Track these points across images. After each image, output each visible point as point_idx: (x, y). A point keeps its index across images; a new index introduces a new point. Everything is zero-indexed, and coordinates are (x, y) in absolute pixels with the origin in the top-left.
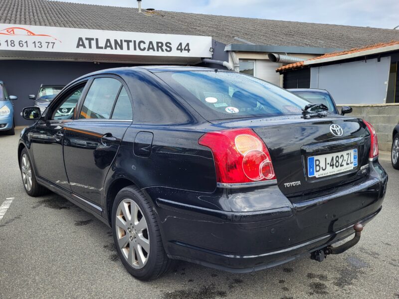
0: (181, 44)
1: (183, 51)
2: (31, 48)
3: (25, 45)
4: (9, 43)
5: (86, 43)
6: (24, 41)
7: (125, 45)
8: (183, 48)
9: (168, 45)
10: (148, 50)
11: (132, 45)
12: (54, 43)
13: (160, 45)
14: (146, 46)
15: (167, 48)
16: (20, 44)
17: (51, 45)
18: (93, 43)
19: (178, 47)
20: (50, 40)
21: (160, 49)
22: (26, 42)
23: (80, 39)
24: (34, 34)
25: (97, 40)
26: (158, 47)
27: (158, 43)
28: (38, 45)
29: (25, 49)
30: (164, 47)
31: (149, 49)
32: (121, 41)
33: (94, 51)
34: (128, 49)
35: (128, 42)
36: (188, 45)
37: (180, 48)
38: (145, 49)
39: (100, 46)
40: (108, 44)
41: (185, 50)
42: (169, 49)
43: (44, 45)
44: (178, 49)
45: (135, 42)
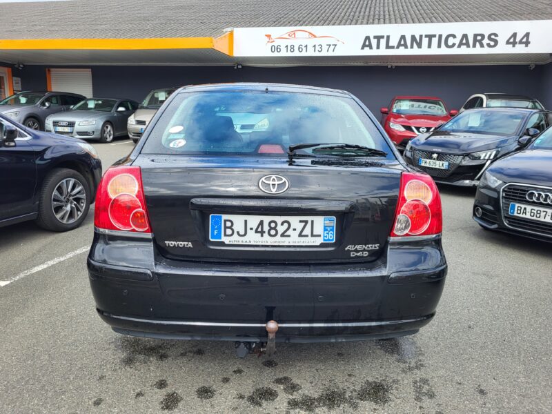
0: (514, 35)
1: (516, 45)
2: (311, 53)
3: (304, 49)
4: (289, 48)
5: (374, 42)
6: (304, 45)
7: (425, 41)
8: (518, 40)
9: (493, 37)
10: (459, 46)
11: (435, 41)
12: (336, 45)
13: (479, 39)
14: (457, 41)
15: (489, 42)
16: (299, 48)
17: (332, 47)
18: (383, 42)
19: (510, 38)
20: (332, 42)
21: (478, 43)
22: (306, 46)
23: (368, 38)
24: (315, 36)
25: (388, 37)
26: (475, 41)
27: (475, 36)
28: (318, 48)
29: (304, 54)
30: (486, 41)
31: (461, 44)
32: (421, 36)
33: (383, 51)
34: (429, 46)
35: (430, 37)
36: (527, 35)
37: (512, 40)
38: (454, 45)
39: (391, 44)
40: (402, 42)
41: (521, 42)
42: (492, 43)
43: (325, 48)
44: (508, 42)
45: (440, 36)
